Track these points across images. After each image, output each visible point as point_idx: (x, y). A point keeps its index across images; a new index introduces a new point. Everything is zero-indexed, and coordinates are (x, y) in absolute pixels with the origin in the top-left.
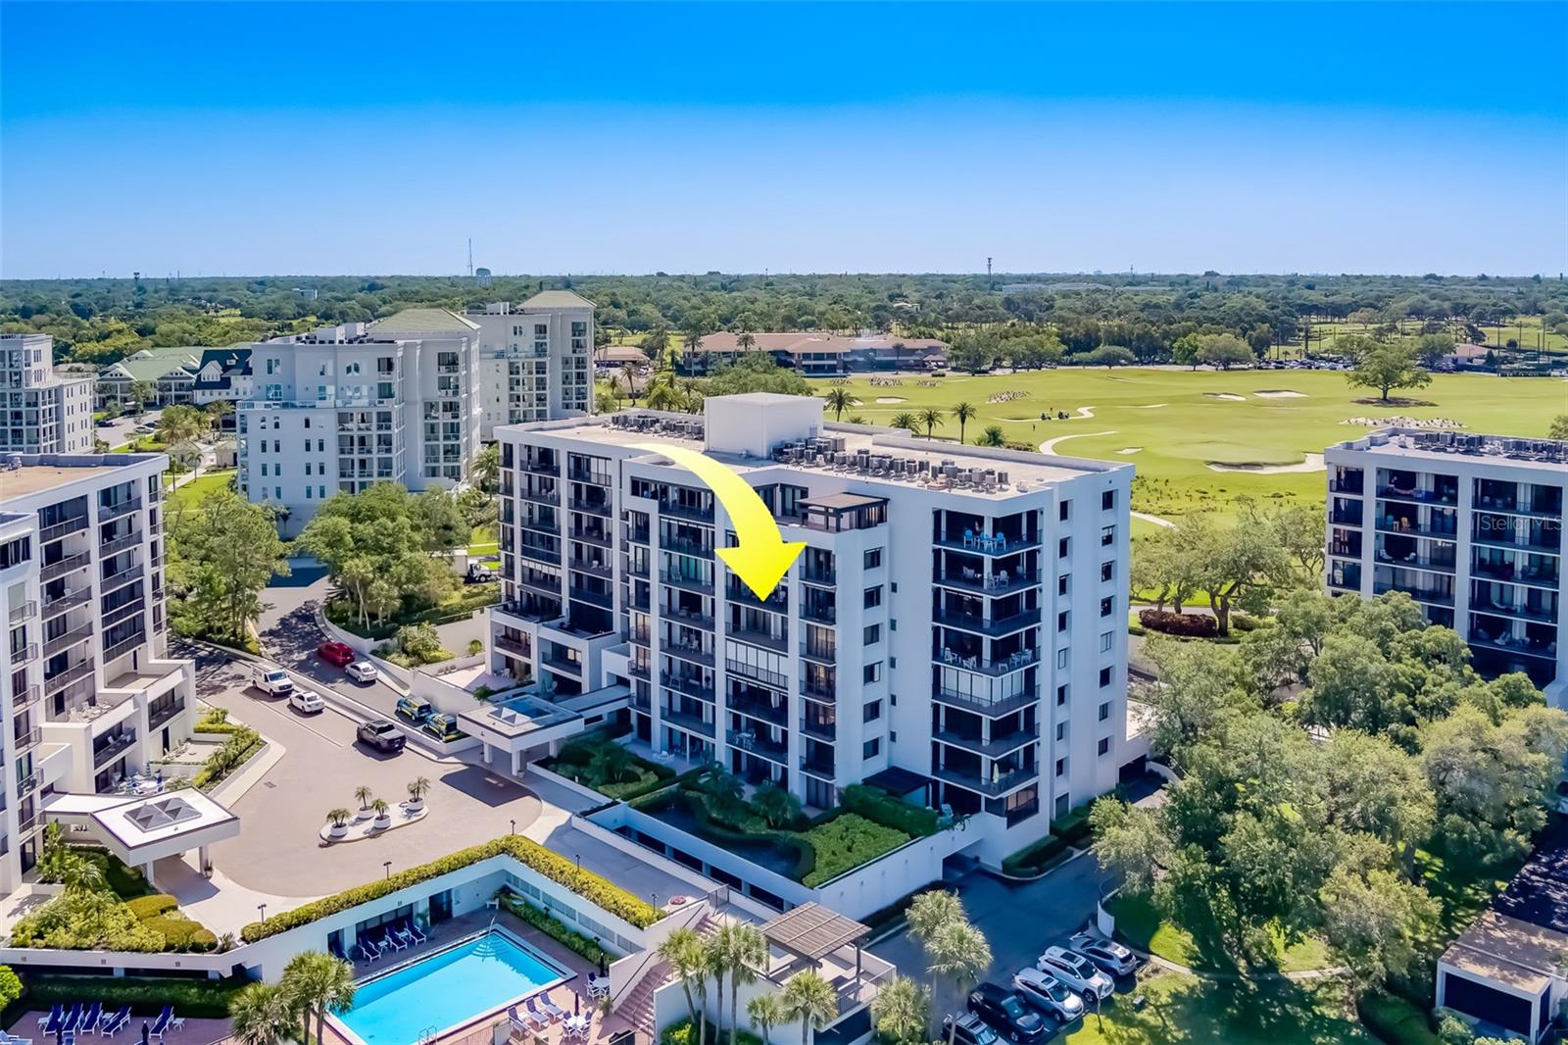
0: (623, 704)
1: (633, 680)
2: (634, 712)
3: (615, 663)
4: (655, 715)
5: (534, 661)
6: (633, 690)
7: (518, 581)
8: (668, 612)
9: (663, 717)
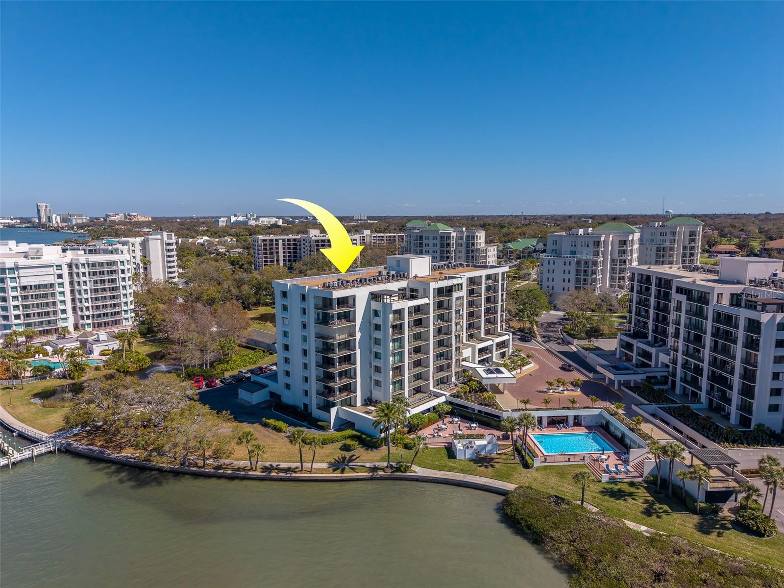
0: (666, 374)
1: (671, 365)
2: (670, 378)
3: (664, 358)
4: (678, 379)
5: (634, 354)
6: (671, 369)
7: (633, 325)
8: (687, 340)
9: (681, 381)
